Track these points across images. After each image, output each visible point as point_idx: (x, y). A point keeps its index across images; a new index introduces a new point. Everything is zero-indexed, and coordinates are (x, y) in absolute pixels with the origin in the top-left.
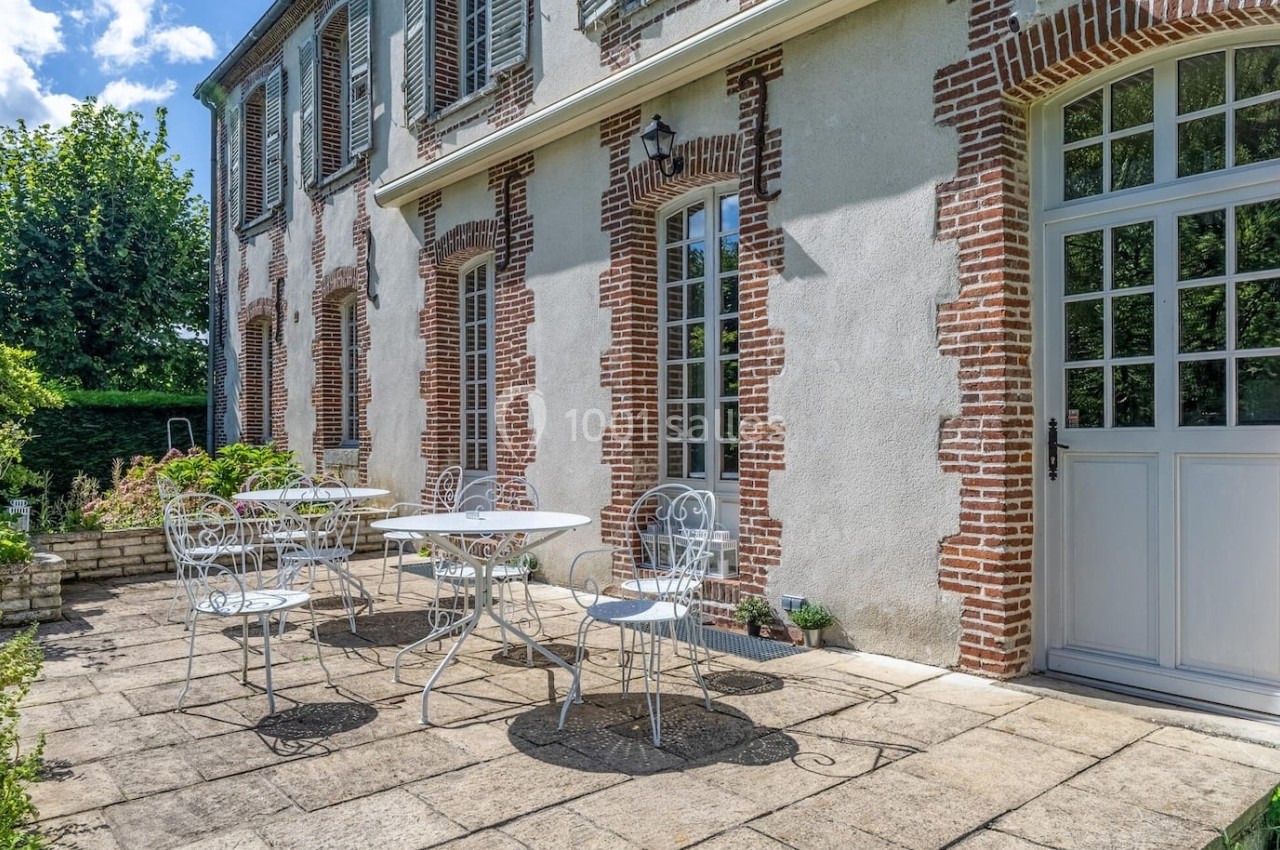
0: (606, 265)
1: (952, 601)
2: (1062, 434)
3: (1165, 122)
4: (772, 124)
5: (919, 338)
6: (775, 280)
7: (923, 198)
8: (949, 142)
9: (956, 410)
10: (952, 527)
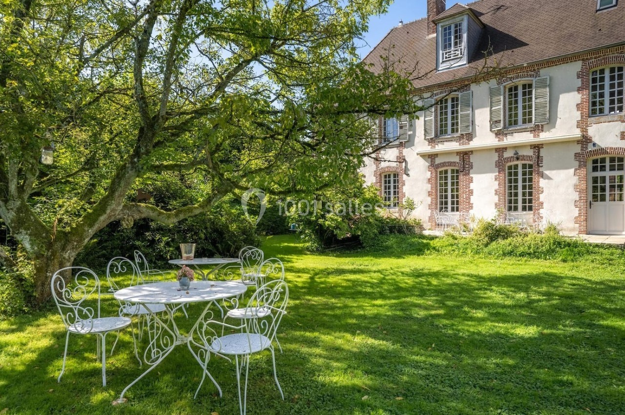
0: (497, 174)
1: (577, 225)
2: (592, 202)
3: (608, 164)
4: (541, 155)
5: (571, 189)
6: (541, 180)
7: (572, 170)
8: (577, 163)
9: (578, 199)
10: (577, 215)
